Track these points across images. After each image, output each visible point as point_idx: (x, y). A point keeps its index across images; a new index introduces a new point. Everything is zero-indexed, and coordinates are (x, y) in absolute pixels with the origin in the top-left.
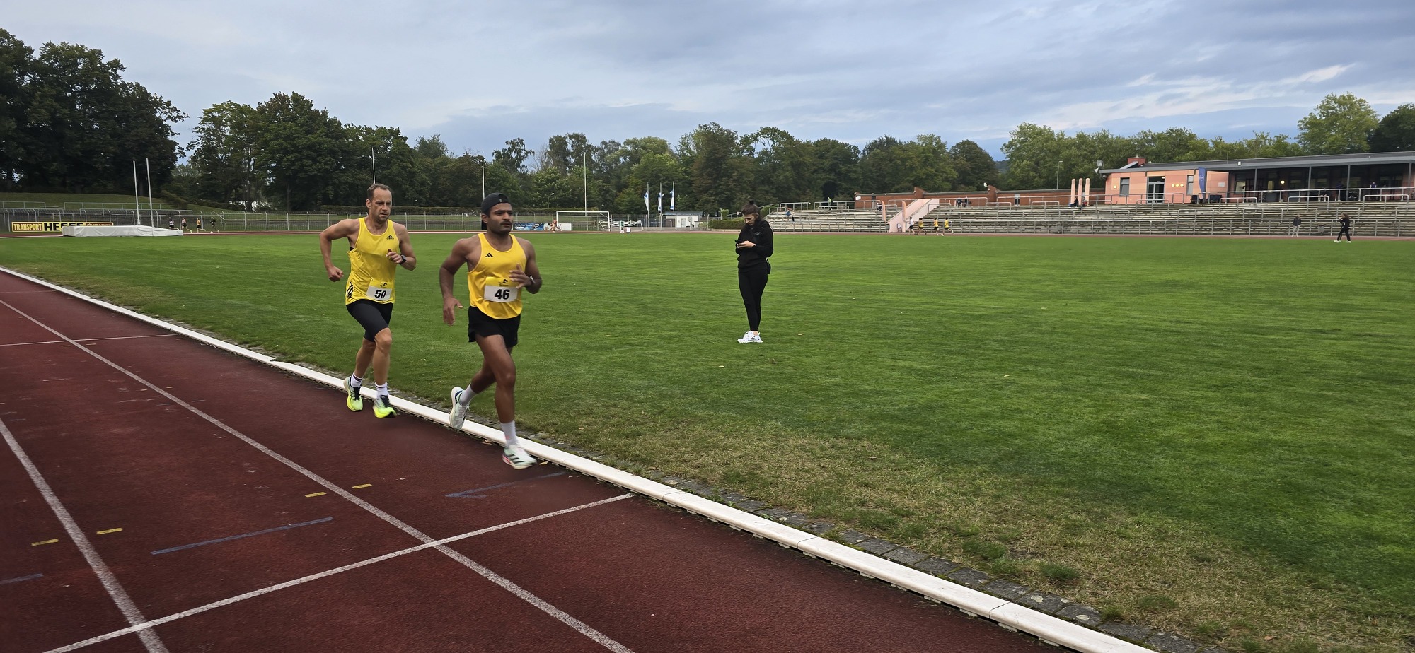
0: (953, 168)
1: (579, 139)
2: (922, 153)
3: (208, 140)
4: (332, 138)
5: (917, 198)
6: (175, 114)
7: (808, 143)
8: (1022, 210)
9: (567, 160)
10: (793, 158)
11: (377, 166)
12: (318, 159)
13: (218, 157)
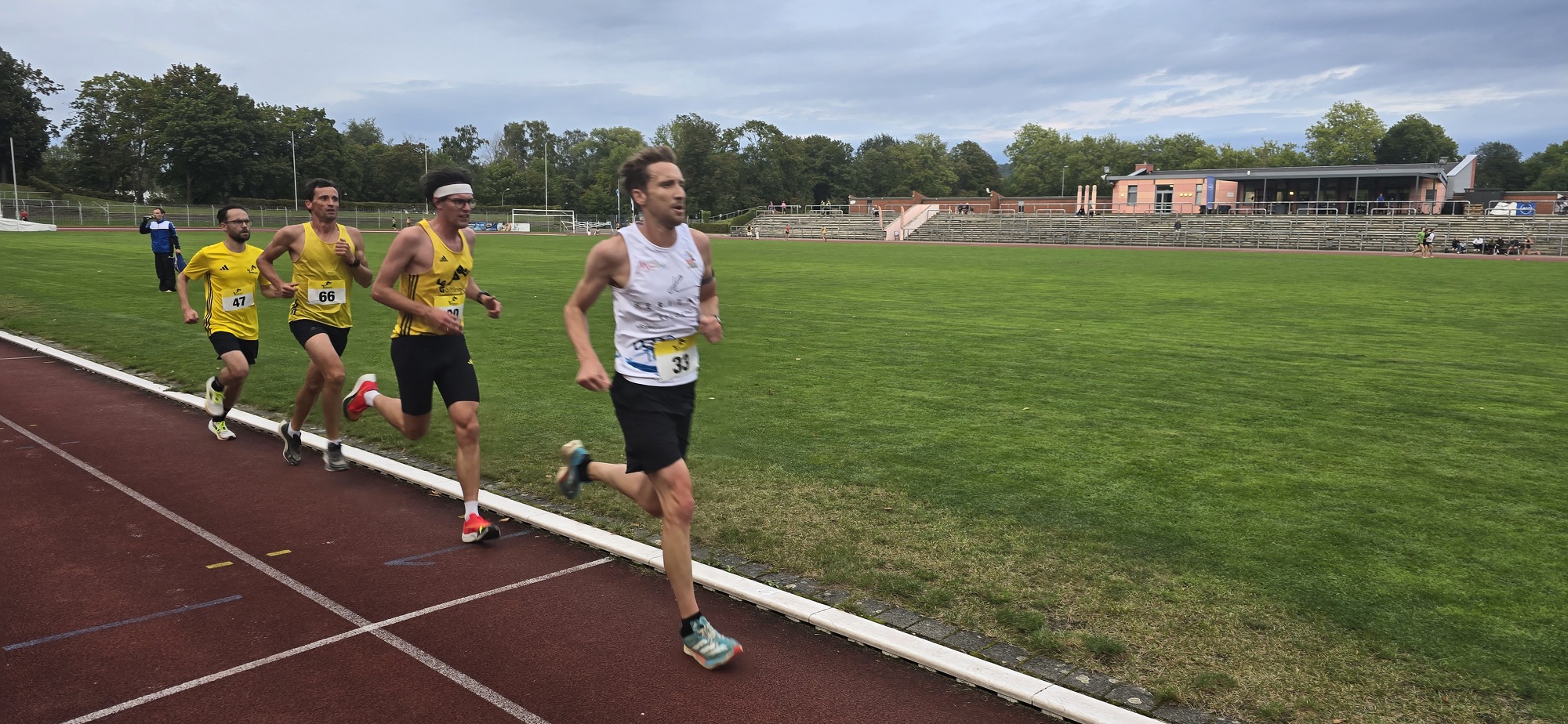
0: (954, 171)
1: (539, 128)
2: (921, 154)
3: (88, 117)
4: (243, 119)
5: (917, 204)
6: (47, 86)
7: (798, 140)
8: (1027, 218)
9: (525, 152)
10: (781, 155)
11: (298, 152)
12: (226, 145)
13: (100, 136)
